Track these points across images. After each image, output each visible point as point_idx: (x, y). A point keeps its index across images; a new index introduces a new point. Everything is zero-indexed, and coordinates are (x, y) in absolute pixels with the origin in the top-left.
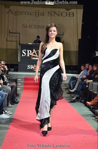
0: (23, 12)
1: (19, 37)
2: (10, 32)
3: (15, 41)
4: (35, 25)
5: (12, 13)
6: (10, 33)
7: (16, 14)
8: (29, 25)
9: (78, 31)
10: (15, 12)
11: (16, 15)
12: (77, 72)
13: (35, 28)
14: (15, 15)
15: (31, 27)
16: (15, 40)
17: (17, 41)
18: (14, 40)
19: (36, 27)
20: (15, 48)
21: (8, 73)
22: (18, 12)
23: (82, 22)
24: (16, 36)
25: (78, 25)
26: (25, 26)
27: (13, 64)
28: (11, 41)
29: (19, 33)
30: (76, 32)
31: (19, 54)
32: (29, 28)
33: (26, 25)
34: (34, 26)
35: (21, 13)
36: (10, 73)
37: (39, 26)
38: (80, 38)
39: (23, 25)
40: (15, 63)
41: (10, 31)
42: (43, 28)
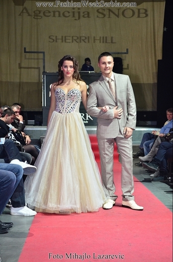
0: (49, 12)
1: (42, 61)
2: (26, 51)
3: (34, 68)
4: (72, 37)
5: (29, 15)
6: (25, 52)
7: (37, 16)
8: (62, 37)
9: (156, 44)
10: (34, 12)
11: (37, 19)
12: (155, 123)
13: (72, 42)
14: (34, 18)
15: (65, 39)
16: (36, 67)
17: (39, 68)
18: (33, 66)
19: (75, 40)
20: (36, 81)
21: (25, 129)
22: (40, 12)
23: (164, 28)
24: (38, 59)
25: (156, 33)
26: (54, 38)
27: (32, 111)
28: (28, 68)
29: (44, 53)
30: (153, 47)
31: (44, 92)
32: (62, 42)
33: (56, 37)
34: (71, 38)
35: (47, 14)
36: (28, 128)
37: (81, 37)
38: (160, 57)
39: (49, 37)
40: (37, 110)
41: (25, 48)
42: (89, 42)
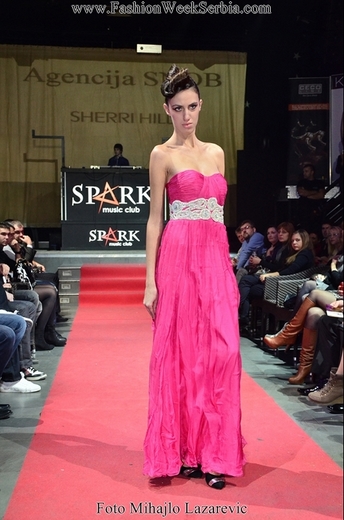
0: (72, 76)
1: (61, 149)
2: (36, 135)
3: (48, 161)
4: (107, 114)
5: (40, 80)
6: (34, 136)
7: (52, 82)
8: (92, 113)
9: (235, 127)
10: (48, 76)
11: (53, 86)
13: (108, 121)
14: (48, 84)
15: (96, 118)
16: (51, 158)
17: (55, 161)
18: (46, 158)
19: (111, 118)
20: (50, 180)
22: (57, 76)
23: (245, 102)
24: (54, 147)
25: (234, 111)
26: (79, 115)
27: (45, 227)
28: (39, 161)
29: (63, 138)
30: (230, 131)
31: (64, 198)
32: (92, 121)
33: (82, 113)
35: (67, 79)
36: (40, 254)
37: (120, 114)
38: (240, 146)
39: (72, 114)
40: (52, 225)
41: (33, 131)
42: (132, 121)
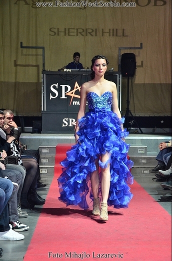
1: (42, 57)
2: (23, 45)
3: (32, 66)
4: (77, 29)
5: (27, 4)
6: (22, 47)
7: (35, 5)
8: (65, 29)
10: (32, 0)
11: (36, 8)
13: (77, 35)
14: (32, 7)
15: (69, 32)
16: (34, 64)
17: (37, 66)
18: (31, 64)
19: (80, 33)
20: (34, 80)
21: (20, 137)
24: (37, 55)
26: (56, 31)
27: (30, 115)
28: (25, 66)
29: (43, 48)
31: (44, 94)
32: (65, 35)
33: (58, 29)
34: (76, 31)
36: (24, 136)
37: (87, 29)
39: (50, 30)
40: (35, 115)
41: (21, 43)
42: (96, 35)
